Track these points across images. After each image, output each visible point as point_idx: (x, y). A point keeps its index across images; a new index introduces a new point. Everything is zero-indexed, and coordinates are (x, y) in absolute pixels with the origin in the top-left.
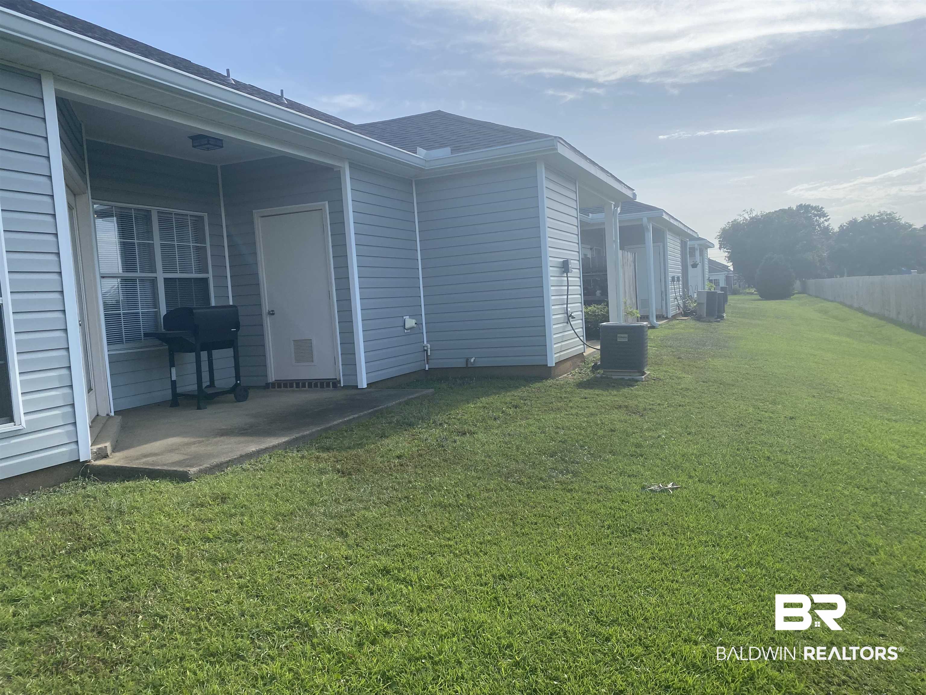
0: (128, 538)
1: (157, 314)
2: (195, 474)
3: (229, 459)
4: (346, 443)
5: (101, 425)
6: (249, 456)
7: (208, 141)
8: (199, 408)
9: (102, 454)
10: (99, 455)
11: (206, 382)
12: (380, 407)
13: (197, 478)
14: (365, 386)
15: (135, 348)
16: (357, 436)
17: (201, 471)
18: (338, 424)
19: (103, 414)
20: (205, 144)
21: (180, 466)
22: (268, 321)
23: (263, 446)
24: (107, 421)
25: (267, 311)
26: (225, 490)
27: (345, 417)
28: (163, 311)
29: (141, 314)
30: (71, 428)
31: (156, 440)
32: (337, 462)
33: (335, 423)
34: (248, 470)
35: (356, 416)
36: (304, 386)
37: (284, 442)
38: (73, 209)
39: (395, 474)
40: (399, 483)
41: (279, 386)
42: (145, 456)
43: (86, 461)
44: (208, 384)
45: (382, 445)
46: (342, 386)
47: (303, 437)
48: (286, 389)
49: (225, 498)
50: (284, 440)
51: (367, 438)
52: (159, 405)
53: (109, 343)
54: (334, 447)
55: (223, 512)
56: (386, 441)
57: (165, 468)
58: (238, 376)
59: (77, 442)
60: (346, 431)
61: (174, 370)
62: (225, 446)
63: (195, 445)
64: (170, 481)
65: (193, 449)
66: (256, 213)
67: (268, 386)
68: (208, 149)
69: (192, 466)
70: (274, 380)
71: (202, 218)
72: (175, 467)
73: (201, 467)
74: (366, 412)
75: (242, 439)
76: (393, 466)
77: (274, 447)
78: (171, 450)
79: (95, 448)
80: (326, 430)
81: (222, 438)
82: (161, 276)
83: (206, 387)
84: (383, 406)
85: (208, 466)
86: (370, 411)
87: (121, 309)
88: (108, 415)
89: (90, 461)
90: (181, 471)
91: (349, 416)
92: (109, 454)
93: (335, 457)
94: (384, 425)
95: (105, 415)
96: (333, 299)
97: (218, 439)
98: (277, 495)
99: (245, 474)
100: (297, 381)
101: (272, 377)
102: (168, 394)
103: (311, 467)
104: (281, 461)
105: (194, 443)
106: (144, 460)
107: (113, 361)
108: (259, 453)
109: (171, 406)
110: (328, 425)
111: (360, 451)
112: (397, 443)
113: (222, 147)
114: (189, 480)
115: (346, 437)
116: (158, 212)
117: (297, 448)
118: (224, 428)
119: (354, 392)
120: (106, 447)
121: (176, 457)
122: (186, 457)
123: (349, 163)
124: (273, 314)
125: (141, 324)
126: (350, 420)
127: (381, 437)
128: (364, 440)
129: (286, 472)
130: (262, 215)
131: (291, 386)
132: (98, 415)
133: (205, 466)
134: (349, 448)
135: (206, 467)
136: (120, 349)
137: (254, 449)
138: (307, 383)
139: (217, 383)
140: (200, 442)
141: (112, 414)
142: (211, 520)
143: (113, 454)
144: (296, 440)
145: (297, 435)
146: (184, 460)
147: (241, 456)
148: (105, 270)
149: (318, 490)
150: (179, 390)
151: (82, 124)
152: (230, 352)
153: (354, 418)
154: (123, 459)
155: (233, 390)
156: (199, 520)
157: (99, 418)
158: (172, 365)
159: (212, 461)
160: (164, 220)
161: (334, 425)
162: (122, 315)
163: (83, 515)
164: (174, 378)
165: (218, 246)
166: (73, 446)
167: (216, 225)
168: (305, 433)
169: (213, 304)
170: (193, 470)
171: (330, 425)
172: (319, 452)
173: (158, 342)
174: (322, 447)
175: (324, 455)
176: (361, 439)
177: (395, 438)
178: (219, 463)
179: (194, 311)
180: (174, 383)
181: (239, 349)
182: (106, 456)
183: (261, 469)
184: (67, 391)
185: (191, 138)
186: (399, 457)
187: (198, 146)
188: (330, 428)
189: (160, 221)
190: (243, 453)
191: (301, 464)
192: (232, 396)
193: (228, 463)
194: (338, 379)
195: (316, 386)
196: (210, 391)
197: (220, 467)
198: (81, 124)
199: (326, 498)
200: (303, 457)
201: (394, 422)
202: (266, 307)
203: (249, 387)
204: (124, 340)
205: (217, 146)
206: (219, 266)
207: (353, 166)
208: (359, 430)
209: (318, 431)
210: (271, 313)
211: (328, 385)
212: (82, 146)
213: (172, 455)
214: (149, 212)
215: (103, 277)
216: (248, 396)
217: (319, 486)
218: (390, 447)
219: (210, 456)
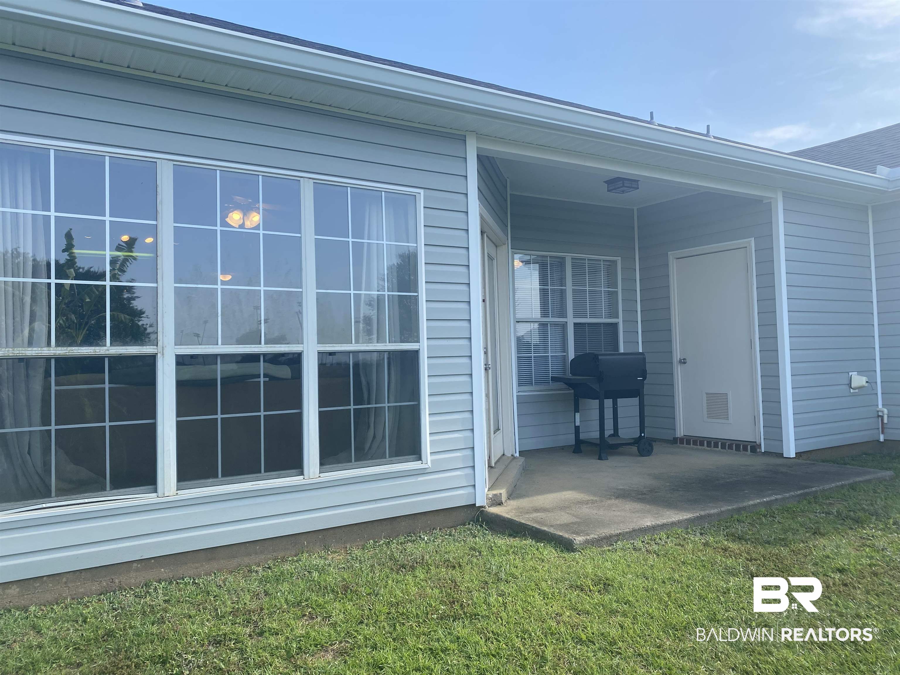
0: (498, 616)
1: (565, 358)
2: (580, 544)
3: (620, 531)
4: (765, 533)
5: (504, 467)
6: (644, 531)
7: (623, 183)
8: (600, 458)
9: (497, 502)
10: (494, 502)
11: (609, 431)
12: (814, 489)
13: (583, 549)
14: (793, 455)
15: (541, 391)
16: (780, 526)
17: (587, 542)
18: (755, 505)
19: (508, 454)
20: (621, 187)
21: (566, 532)
22: (678, 371)
23: (660, 521)
24: (511, 461)
25: (678, 359)
26: (609, 574)
27: (764, 497)
28: (571, 355)
29: (550, 358)
30: (469, 471)
31: (550, 491)
32: (751, 560)
33: (751, 503)
34: (640, 549)
35: (779, 497)
36: (716, 446)
37: (686, 520)
38: (494, 259)
39: (834, 598)
40: (841, 615)
41: (688, 443)
42: (536, 510)
43: (482, 507)
44: (612, 432)
45: (814, 546)
46: (763, 451)
47: (709, 516)
48: (695, 447)
49: (609, 585)
50: (685, 517)
51: (795, 532)
52: (563, 449)
53: (520, 384)
54: (748, 537)
55: (602, 605)
56: (822, 541)
57: (552, 530)
58: (642, 428)
59: (474, 486)
60: (765, 516)
61: (578, 415)
62: (619, 513)
63: (588, 506)
64: (554, 548)
65: (585, 510)
66: (672, 255)
67: (675, 441)
68: (623, 192)
69: (578, 534)
70: (682, 435)
71: (615, 262)
72: (561, 531)
73: (588, 537)
74: (792, 493)
75: (638, 506)
76: (831, 583)
77: (673, 524)
78: (563, 507)
79: (491, 494)
80: (739, 510)
81: (617, 501)
82: (571, 320)
83: (610, 436)
84: (818, 489)
85: (596, 537)
86: (799, 492)
87: (533, 352)
88: (512, 455)
89: (484, 507)
90: (566, 538)
91: (771, 495)
92: (503, 501)
93: (748, 553)
94: (817, 514)
95: (510, 455)
96: (755, 348)
97: (613, 501)
98: (669, 595)
99: (636, 554)
100: (709, 440)
101: (681, 432)
102: (571, 439)
103: (716, 562)
104: (680, 545)
105: (587, 502)
106: (535, 515)
107: (521, 401)
108: (654, 529)
109: (574, 452)
110: (741, 505)
111: (785, 551)
112: (838, 547)
113: (638, 188)
114: (574, 550)
115: (765, 525)
116: (572, 258)
117: (701, 529)
118: (621, 487)
119: (779, 461)
120: (501, 494)
121: (565, 518)
122: (576, 520)
123: (784, 192)
124: (685, 363)
125: (550, 368)
126: (771, 501)
127: (815, 533)
128: (790, 536)
129: (684, 563)
130: (678, 257)
131: (702, 444)
132: (504, 455)
133: (592, 536)
134: (769, 543)
135: (593, 538)
136: (529, 391)
137: (649, 524)
138: (720, 443)
139: (620, 432)
140: (593, 502)
141: (517, 455)
142: (588, 613)
143: (508, 501)
144: (700, 518)
145: (703, 513)
146: (572, 523)
147: (634, 530)
148: (520, 315)
149: (723, 599)
150: (582, 436)
151: (508, 180)
152: (635, 401)
153: (776, 499)
154: (515, 509)
155: (637, 441)
156: (575, 609)
157: (504, 458)
158: (577, 410)
159: (601, 532)
160: (577, 265)
161: (749, 506)
162: (533, 358)
163: (462, 573)
164: (578, 424)
165: (629, 290)
166: (471, 490)
167: (629, 269)
168: (712, 511)
169: (622, 350)
170: (579, 539)
171: (745, 504)
172: (727, 540)
173: (564, 386)
174: (733, 535)
175: (733, 546)
176: (785, 531)
177: (836, 539)
178: (608, 535)
179: (600, 357)
180: (577, 429)
181: (645, 397)
182: (500, 504)
183: (655, 552)
184: (468, 434)
185: (605, 182)
186: (841, 571)
187: (612, 190)
188: (744, 508)
189: (573, 266)
190: (637, 527)
191: (704, 555)
192: (635, 449)
193: (619, 537)
194: (758, 443)
195: (730, 447)
196: (612, 441)
197: (609, 540)
198: (506, 180)
199: (733, 614)
200: (706, 544)
201: (833, 514)
202: (677, 355)
203: (655, 440)
204: (534, 382)
205: (632, 188)
206: (630, 311)
207: (786, 196)
208: (783, 517)
209: (729, 510)
210: (683, 362)
211: (745, 449)
212: (506, 200)
213: (563, 513)
214: (563, 258)
215: (518, 322)
216: (652, 449)
217: (725, 593)
218: (828, 552)
219: (601, 524)
